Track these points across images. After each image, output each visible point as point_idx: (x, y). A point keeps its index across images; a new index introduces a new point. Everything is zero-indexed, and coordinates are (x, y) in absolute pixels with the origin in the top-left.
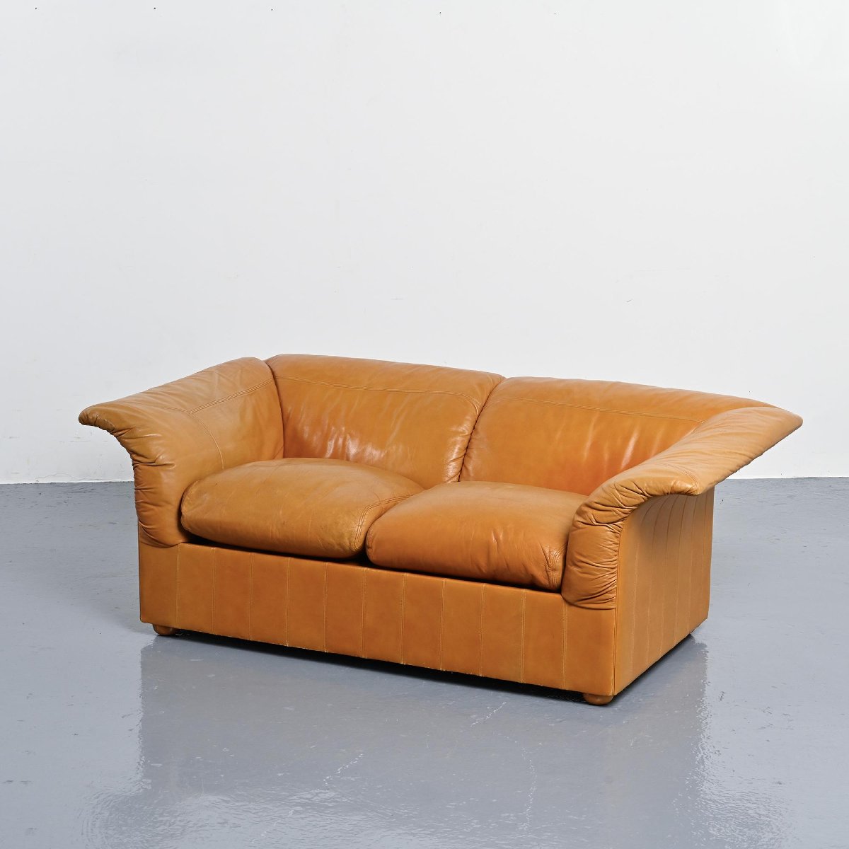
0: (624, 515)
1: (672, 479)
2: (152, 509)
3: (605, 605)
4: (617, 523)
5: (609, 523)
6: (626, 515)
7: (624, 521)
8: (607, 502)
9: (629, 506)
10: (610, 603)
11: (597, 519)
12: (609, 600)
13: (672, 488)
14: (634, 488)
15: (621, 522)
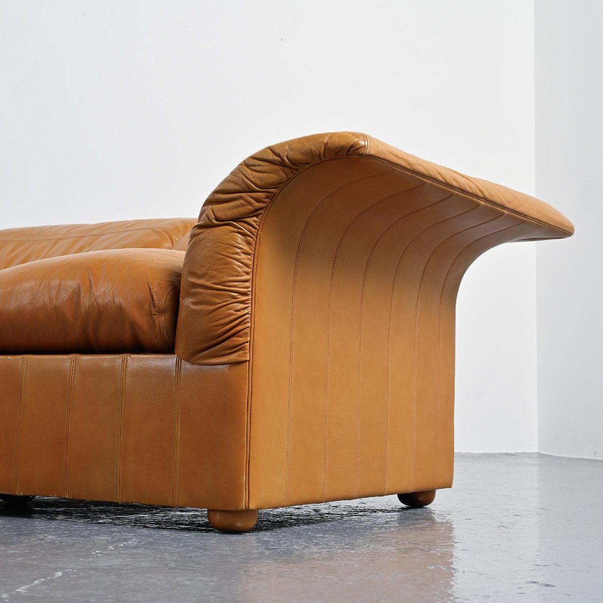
3: (233, 357)
4: (249, 220)
5: (235, 220)
6: (262, 205)
7: (260, 216)
8: (232, 187)
9: (264, 187)
10: (240, 353)
11: (217, 214)
12: (239, 347)
13: (326, 145)
14: (272, 157)
15: (255, 218)
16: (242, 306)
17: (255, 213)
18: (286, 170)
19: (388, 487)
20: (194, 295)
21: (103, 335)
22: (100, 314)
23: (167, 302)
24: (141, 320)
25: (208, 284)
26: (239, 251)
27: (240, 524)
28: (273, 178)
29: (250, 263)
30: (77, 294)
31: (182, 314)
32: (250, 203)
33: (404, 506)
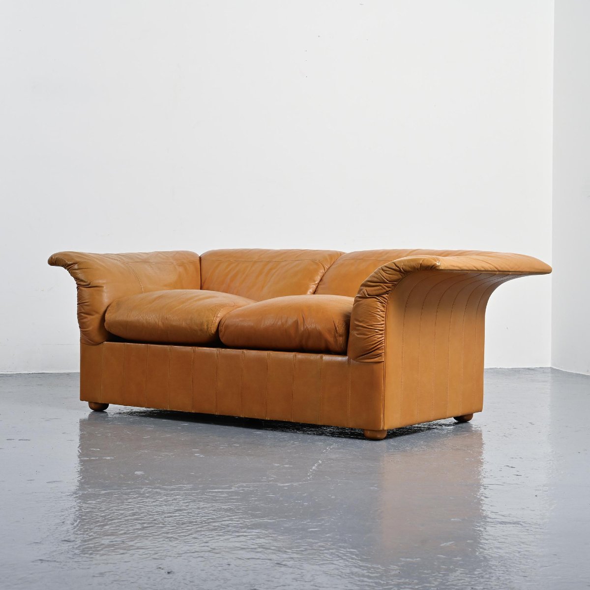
0: (388, 289)
1: (421, 259)
2: (86, 318)
3: (376, 360)
4: (383, 296)
5: (377, 296)
6: (390, 289)
7: (389, 294)
8: (376, 280)
9: (391, 281)
10: (380, 357)
11: (369, 293)
12: (379, 355)
13: (421, 264)
14: (394, 267)
15: (387, 295)
16: (381, 336)
17: (387, 293)
18: (402, 274)
19: (448, 415)
20: (358, 330)
21: (311, 344)
22: (309, 334)
23: (343, 332)
24: (331, 339)
25: (365, 325)
26: (379, 310)
27: (379, 436)
28: (395, 277)
29: (384, 316)
30: (296, 323)
31: (351, 338)
32: (384, 288)
33: (456, 421)
